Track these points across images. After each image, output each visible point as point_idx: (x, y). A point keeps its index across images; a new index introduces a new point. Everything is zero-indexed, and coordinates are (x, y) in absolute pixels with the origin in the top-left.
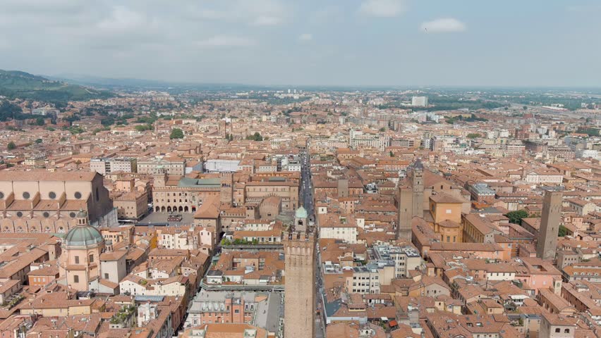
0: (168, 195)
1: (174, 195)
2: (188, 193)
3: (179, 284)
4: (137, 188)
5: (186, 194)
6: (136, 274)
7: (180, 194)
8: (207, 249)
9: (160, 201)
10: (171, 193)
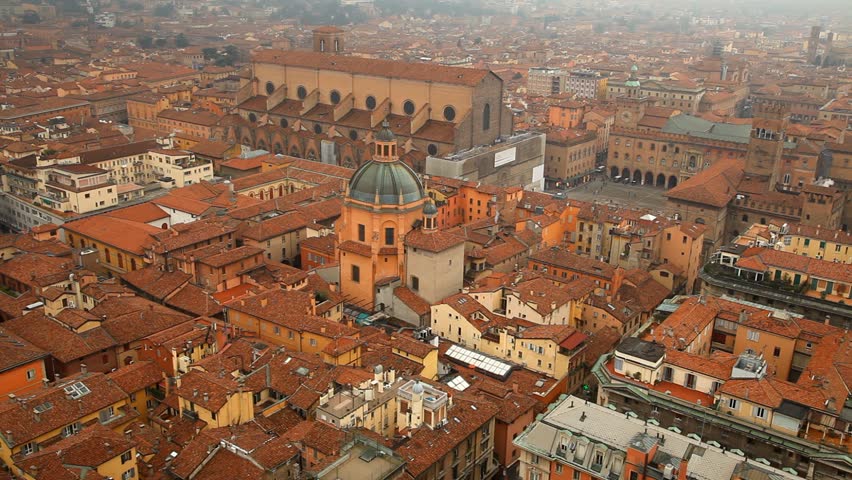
0: (640, 145)
1: (653, 147)
2: (680, 146)
3: (555, 348)
4: (585, 123)
5: (677, 150)
6: (473, 295)
7: (664, 149)
8: (671, 276)
9: (621, 156)
10: (647, 144)
